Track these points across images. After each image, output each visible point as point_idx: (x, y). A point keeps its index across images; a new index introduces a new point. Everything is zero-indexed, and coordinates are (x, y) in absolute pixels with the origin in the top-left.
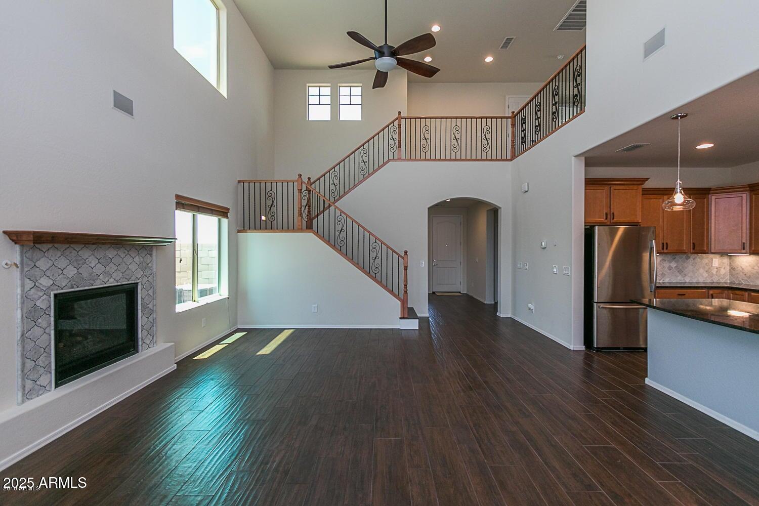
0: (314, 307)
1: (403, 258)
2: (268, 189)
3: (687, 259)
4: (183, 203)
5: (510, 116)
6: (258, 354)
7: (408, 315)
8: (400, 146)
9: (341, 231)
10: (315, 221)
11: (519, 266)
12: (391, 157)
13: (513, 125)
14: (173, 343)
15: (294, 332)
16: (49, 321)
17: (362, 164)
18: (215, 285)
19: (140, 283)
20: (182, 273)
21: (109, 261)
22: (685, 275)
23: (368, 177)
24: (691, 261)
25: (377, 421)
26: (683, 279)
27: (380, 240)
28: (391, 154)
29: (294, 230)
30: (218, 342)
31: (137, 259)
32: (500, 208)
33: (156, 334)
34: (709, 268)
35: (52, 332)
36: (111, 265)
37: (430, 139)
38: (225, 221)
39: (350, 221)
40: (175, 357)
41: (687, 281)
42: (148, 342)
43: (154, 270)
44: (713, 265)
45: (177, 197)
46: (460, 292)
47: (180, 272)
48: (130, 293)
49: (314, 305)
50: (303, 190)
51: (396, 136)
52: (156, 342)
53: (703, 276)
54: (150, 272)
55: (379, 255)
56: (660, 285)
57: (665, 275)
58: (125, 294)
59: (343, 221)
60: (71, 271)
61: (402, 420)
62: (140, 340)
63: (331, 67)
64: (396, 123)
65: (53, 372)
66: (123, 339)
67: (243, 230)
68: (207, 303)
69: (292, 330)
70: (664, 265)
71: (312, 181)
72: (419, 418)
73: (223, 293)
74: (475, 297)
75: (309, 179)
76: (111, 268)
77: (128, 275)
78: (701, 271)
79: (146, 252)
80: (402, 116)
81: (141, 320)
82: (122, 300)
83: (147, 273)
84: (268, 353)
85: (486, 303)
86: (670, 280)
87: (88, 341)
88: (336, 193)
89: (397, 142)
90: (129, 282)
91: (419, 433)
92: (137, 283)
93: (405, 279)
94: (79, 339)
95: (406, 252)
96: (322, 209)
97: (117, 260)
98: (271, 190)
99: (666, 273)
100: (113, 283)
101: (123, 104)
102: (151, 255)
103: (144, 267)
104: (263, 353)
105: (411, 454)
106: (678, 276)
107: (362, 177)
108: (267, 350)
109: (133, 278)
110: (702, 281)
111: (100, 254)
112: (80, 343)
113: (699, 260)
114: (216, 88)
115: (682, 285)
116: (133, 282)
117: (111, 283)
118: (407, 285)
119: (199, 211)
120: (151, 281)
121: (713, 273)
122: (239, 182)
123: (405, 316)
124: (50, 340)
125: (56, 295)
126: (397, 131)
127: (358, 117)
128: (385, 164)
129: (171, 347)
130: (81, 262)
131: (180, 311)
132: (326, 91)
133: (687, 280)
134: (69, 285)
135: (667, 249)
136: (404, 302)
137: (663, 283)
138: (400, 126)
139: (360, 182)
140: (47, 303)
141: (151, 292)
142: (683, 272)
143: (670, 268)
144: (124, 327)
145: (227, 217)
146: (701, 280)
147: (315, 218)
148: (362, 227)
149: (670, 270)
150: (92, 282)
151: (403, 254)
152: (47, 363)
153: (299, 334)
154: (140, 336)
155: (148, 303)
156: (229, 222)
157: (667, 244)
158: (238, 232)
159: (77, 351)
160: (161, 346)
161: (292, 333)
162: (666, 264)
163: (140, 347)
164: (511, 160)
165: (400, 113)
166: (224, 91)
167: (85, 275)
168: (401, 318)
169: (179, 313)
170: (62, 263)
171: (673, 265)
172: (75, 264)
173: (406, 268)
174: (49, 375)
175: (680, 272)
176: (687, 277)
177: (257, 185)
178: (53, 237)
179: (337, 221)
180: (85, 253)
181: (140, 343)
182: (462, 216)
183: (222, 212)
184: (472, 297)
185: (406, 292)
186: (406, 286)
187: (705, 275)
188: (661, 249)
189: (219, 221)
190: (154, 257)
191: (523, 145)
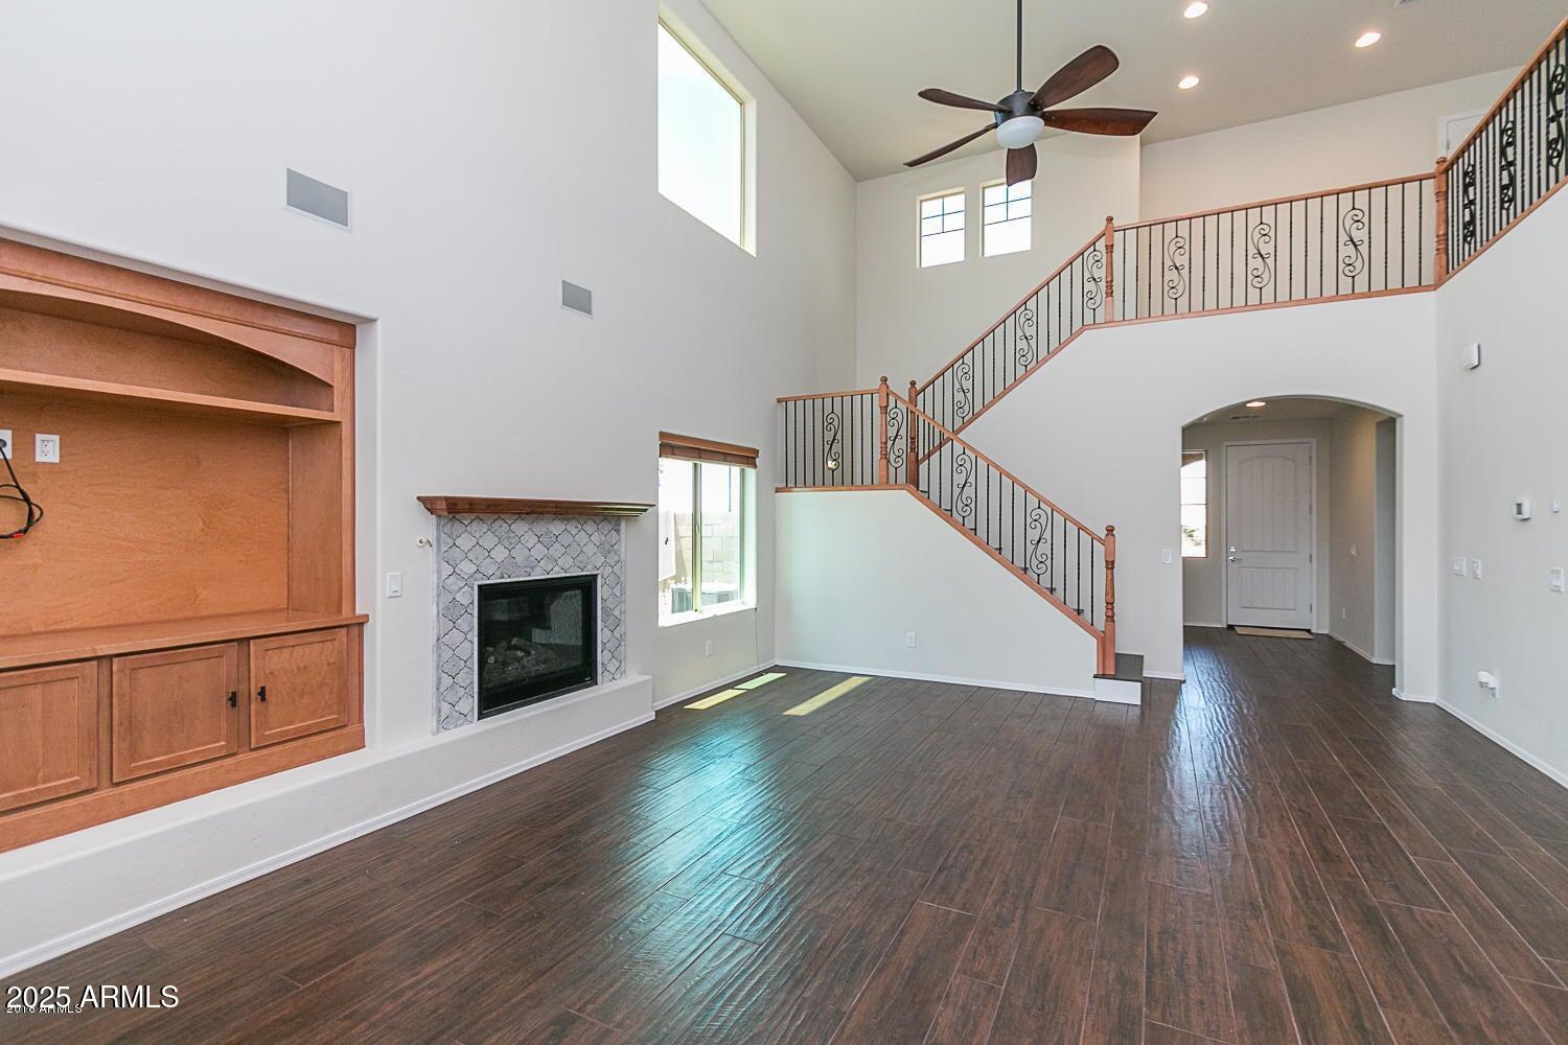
0: (911, 638)
1: (1100, 540)
2: (828, 410)
4: (671, 446)
5: (1432, 171)
6: (786, 713)
7: (1116, 669)
8: (1110, 294)
9: (964, 485)
10: (923, 467)
11: (1456, 568)
12: (1089, 320)
13: (1443, 195)
14: (649, 677)
15: (870, 681)
16: (471, 623)
17: (1022, 344)
18: (734, 587)
19: (599, 577)
20: (716, 564)
21: (554, 539)
23: (1034, 370)
25: (941, 870)
27: (1047, 503)
28: (1089, 314)
29: (872, 487)
30: (731, 686)
31: (596, 537)
32: (1401, 416)
33: (625, 657)
35: (476, 640)
36: (557, 545)
37: (1187, 267)
38: (751, 473)
39: (982, 464)
40: (654, 702)
42: (613, 670)
43: (623, 555)
45: (662, 435)
46: (1308, 631)
47: (711, 562)
48: (586, 587)
49: (909, 634)
50: (889, 409)
51: (1101, 273)
52: (625, 671)
54: (616, 558)
55: (1047, 535)
58: (580, 591)
59: (968, 465)
60: (500, 554)
61: (994, 882)
62: (599, 665)
63: (911, 164)
64: (1101, 245)
65: (476, 696)
66: (576, 662)
67: (786, 489)
68: (715, 616)
69: (866, 679)
71: (918, 387)
72: (1033, 887)
73: (748, 600)
74: (1349, 644)
75: (913, 384)
76: (557, 550)
77: (582, 562)
79: (610, 526)
80: (1115, 225)
81: (602, 635)
82: (575, 599)
83: (612, 559)
84: (802, 714)
85: (1374, 661)
87: (530, 658)
88: (966, 408)
89: (1103, 285)
90: (582, 573)
91: (1019, 913)
92: (596, 575)
93: (1109, 591)
94: (520, 654)
95: (1110, 530)
96: (937, 443)
97: (566, 539)
98: (833, 412)
100: (559, 573)
101: (577, 299)
102: (618, 531)
103: (608, 550)
104: (796, 714)
105: (976, 949)
107: (1021, 371)
108: (802, 709)
109: (590, 567)
111: (541, 527)
112: (518, 660)
114: (738, 244)
116: (589, 573)
117: (557, 573)
118: (1112, 604)
119: (700, 458)
120: (618, 573)
122: (779, 401)
123: (1107, 673)
124: (473, 650)
125: (480, 587)
126: (1104, 261)
127: (1024, 244)
128: (1073, 336)
129: (645, 682)
130: (514, 541)
131: (666, 625)
132: (957, 202)
134: (498, 573)
136: (1105, 641)
138: (1110, 248)
139: (1017, 382)
140: (470, 598)
141: (617, 591)
144: (580, 643)
145: (754, 466)
147: (923, 460)
148: (1008, 475)
150: (528, 570)
151: (1103, 534)
152: (468, 682)
153: (878, 687)
154: (599, 659)
155: (612, 607)
156: (757, 474)
158: (777, 492)
159: (512, 671)
160: (633, 677)
161: (865, 683)
163: (599, 677)
164: (1436, 287)
165: (1110, 220)
166: (751, 248)
167: (519, 559)
168: (1095, 677)
169: (664, 628)
170: (489, 541)
172: (506, 544)
173: (1110, 565)
174: (470, 700)
177: (818, 402)
178: (471, 504)
179: (955, 465)
180: (520, 527)
181: (600, 670)
182: (1314, 441)
183: (745, 457)
184: (1340, 646)
185: (1110, 618)
186: (1110, 604)
189: (743, 472)
190: (623, 535)
191: (1469, 243)
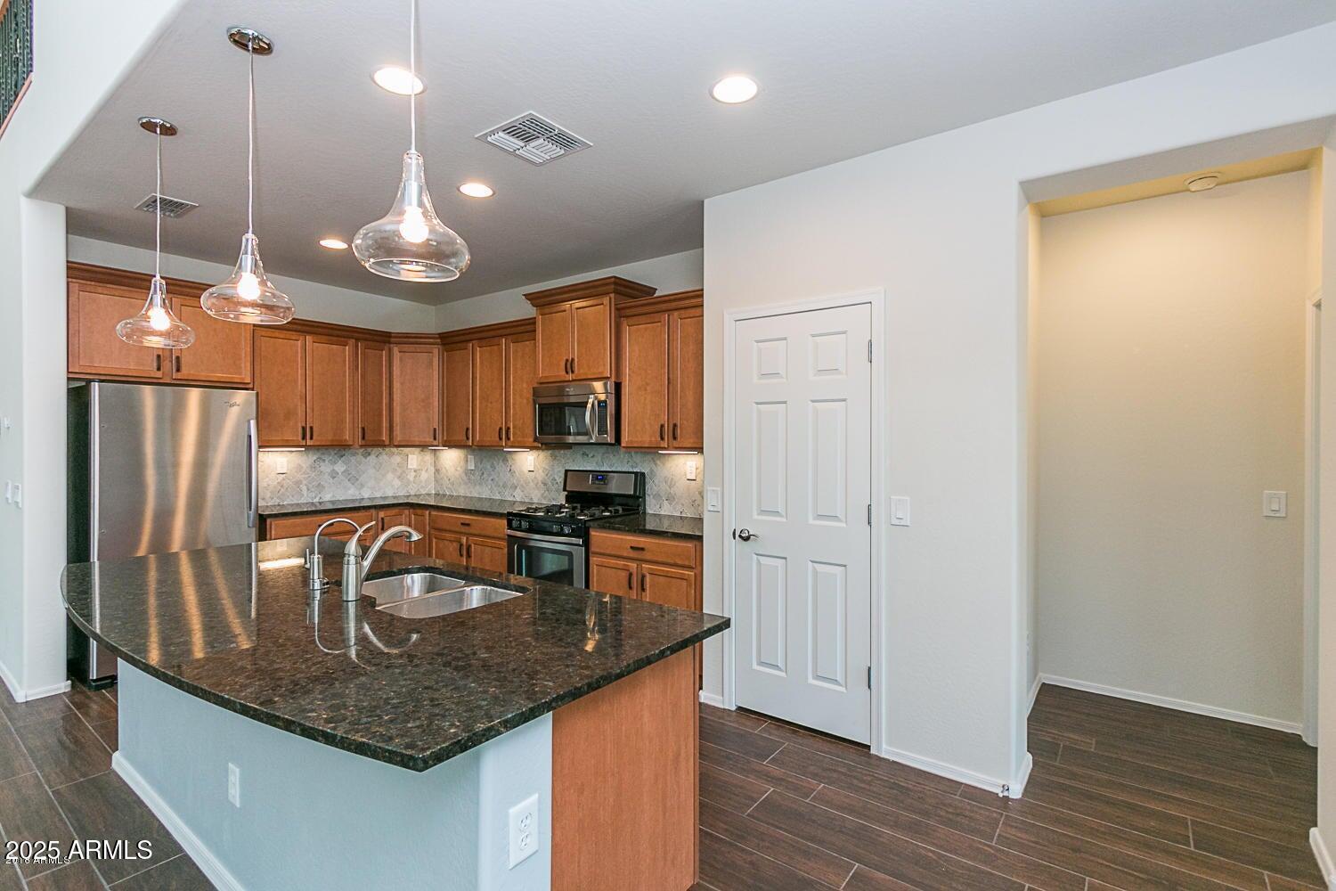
3: (366, 457)
22: (362, 486)
24: (372, 458)
26: (357, 493)
34: (404, 472)
41: (366, 496)
44: (409, 467)
53: (392, 486)
56: (314, 509)
57: (324, 487)
70: (322, 468)
78: (390, 476)
86: (333, 496)
99: (326, 485)
106: (349, 489)
110: (390, 495)
113: (385, 457)
115: (357, 505)
121: (409, 480)
133: (366, 494)
135: (311, 438)
137: (320, 503)
142: (357, 480)
143: (334, 475)
146: (390, 493)
149: (334, 478)
157: (311, 428)
162: (326, 467)
171: (340, 467)
175: (353, 479)
176: (365, 489)
187: (397, 483)
188: (300, 438)
